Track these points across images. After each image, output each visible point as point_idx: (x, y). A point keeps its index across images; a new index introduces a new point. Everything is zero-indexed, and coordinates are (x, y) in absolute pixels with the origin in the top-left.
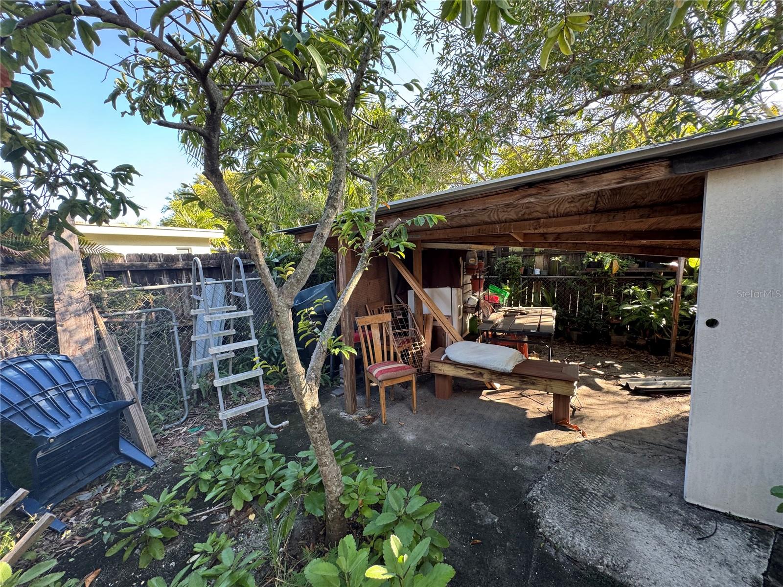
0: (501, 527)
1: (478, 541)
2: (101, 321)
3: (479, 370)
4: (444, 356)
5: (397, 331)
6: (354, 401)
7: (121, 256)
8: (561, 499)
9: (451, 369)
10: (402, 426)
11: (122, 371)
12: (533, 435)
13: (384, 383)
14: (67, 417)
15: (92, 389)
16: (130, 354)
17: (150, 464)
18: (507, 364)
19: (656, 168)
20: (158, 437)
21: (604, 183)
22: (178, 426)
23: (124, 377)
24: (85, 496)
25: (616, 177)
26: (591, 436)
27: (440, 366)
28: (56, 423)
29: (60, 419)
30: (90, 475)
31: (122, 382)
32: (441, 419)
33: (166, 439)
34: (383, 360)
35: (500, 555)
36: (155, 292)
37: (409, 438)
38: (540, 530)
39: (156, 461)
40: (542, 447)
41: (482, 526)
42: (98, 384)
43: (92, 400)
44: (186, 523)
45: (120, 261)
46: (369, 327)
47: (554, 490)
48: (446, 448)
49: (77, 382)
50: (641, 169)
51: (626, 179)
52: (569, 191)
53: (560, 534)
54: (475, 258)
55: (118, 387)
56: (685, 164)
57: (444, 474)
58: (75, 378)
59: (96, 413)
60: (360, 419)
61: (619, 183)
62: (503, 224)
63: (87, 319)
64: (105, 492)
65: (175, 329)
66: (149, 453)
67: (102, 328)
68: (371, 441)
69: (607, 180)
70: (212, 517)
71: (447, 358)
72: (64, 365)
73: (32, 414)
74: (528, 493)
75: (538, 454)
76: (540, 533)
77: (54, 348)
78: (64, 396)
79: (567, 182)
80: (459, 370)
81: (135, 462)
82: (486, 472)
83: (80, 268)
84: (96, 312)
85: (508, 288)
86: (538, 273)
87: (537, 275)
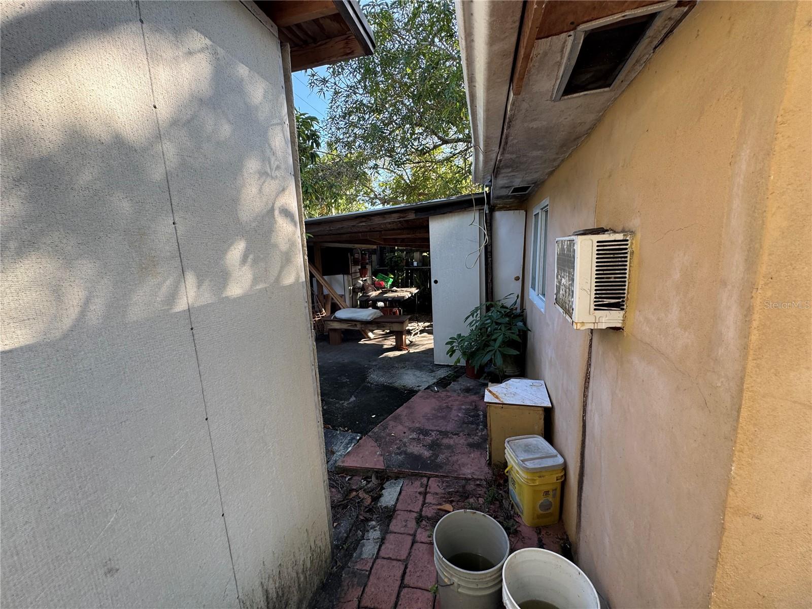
0: (350, 382)
3: (355, 323)
12: (382, 354)
26: (412, 351)
27: (331, 323)
40: (385, 357)
54: (358, 253)
56: (419, 213)
61: (398, 219)
62: (363, 233)
71: (335, 317)
75: (382, 360)
76: (367, 381)
85: (392, 276)
86: (416, 265)
87: (416, 266)
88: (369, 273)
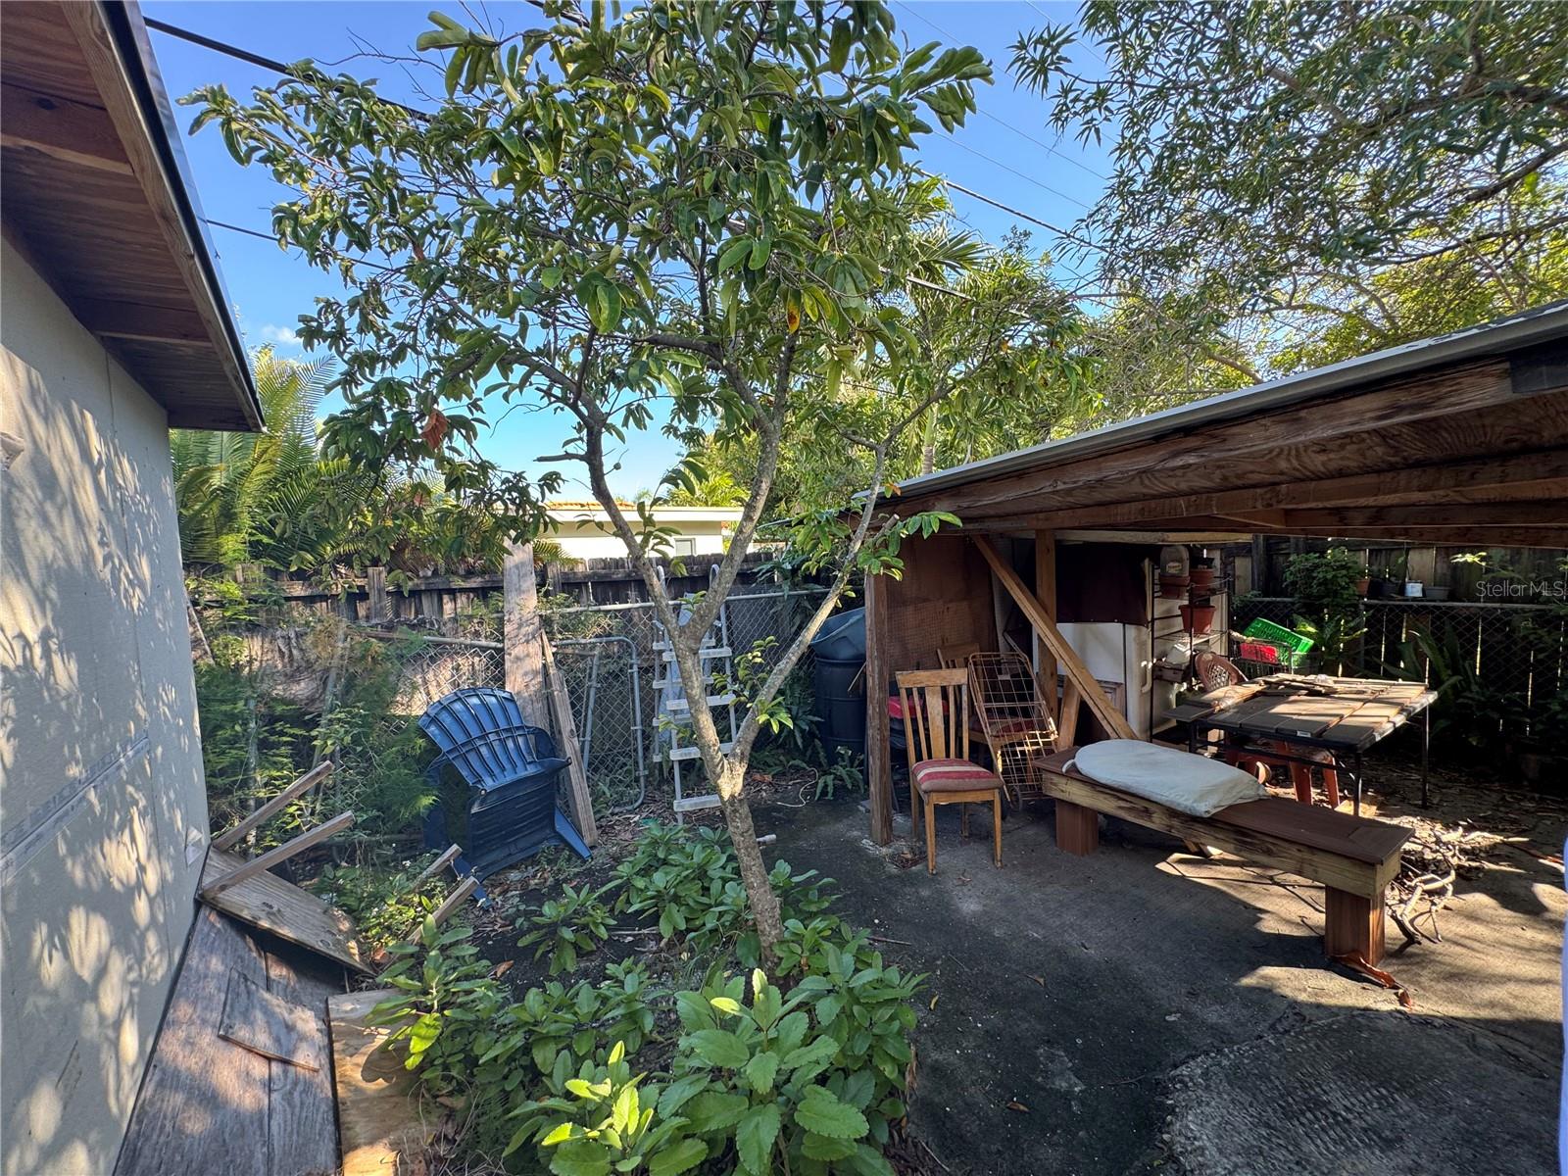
0: (1083, 1104)
1: (1022, 1107)
2: (550, 651)
3: (1146, 804)
4: (1070, 762)
5: (995, 705)
6: (888, 822)
7: (582, 561)
8: (1246, 1099)
9: (1084, 793)
10: (964, 884)
11: (567, 722)
12: (1253, 966)
13: (934, 796)
14: (503, 769)
15: (532, 738)
16: (580, 698)
17: (585, 854)
18: (1202, 797)
19: (1470, 380)
20: (604, 822)
21: (1347, 420)
22: (630, 812)
23: (568, 729)
24: (514, 875)
25: (1375, 405)
26: (1419, 1007)
27: (1062, 782)
28: (491, 774)
29: (497, 771)
30: (522, 850)
31: (566, 734)
32: (1049, 889)
33: (612, 827)
34: (948, 755)
35: (1057, 1144)
36: (615, 613)
37: (969, 906)
38: (1166, 1137)
39: (595, 852)
40: (1266, 992)
41: (1044, 1089)
42: (539, 733)
43: (530, 753)
44: (606, 937)
45: (580, 568)
46: (922, 692)
47: (1236, 1077)
48: (1036, 941)
49: (518, 728)
50: (1433, 385)
51: (1399, 409)
52: (1268, 439)
53: (1202, 1155)
54: (1180, 560)
55: (561, 741)
56: (1544, 369)
57: (1007, 983)
58: (516, 723)
59: (531, 770)
60: (892, 857)
62: (1193, 498)
63: (534, 647)
64: (534, 876)
65: (635, 668)
66: (588, 840)
67: (550, 659)
68: (895, 895)
69: (1354, 414)
70: (639, 941)
71: (1074, 768)
72: (508, 705)
73: (472, 758)
74: (1176, 1067)
75: (1246, 1006)
76: (1163, 1141)
77: (500, 679)
78: (503, 742)
79: (1263, 422)
80: (1101, 797)
81: (572, 849)
82: (1100, 1004)
83: (533, 580)
84: (545, 638)
85: (1311, 629)
86: (1419, 594)
87: (1415, 599)
88: (1218, 620)
